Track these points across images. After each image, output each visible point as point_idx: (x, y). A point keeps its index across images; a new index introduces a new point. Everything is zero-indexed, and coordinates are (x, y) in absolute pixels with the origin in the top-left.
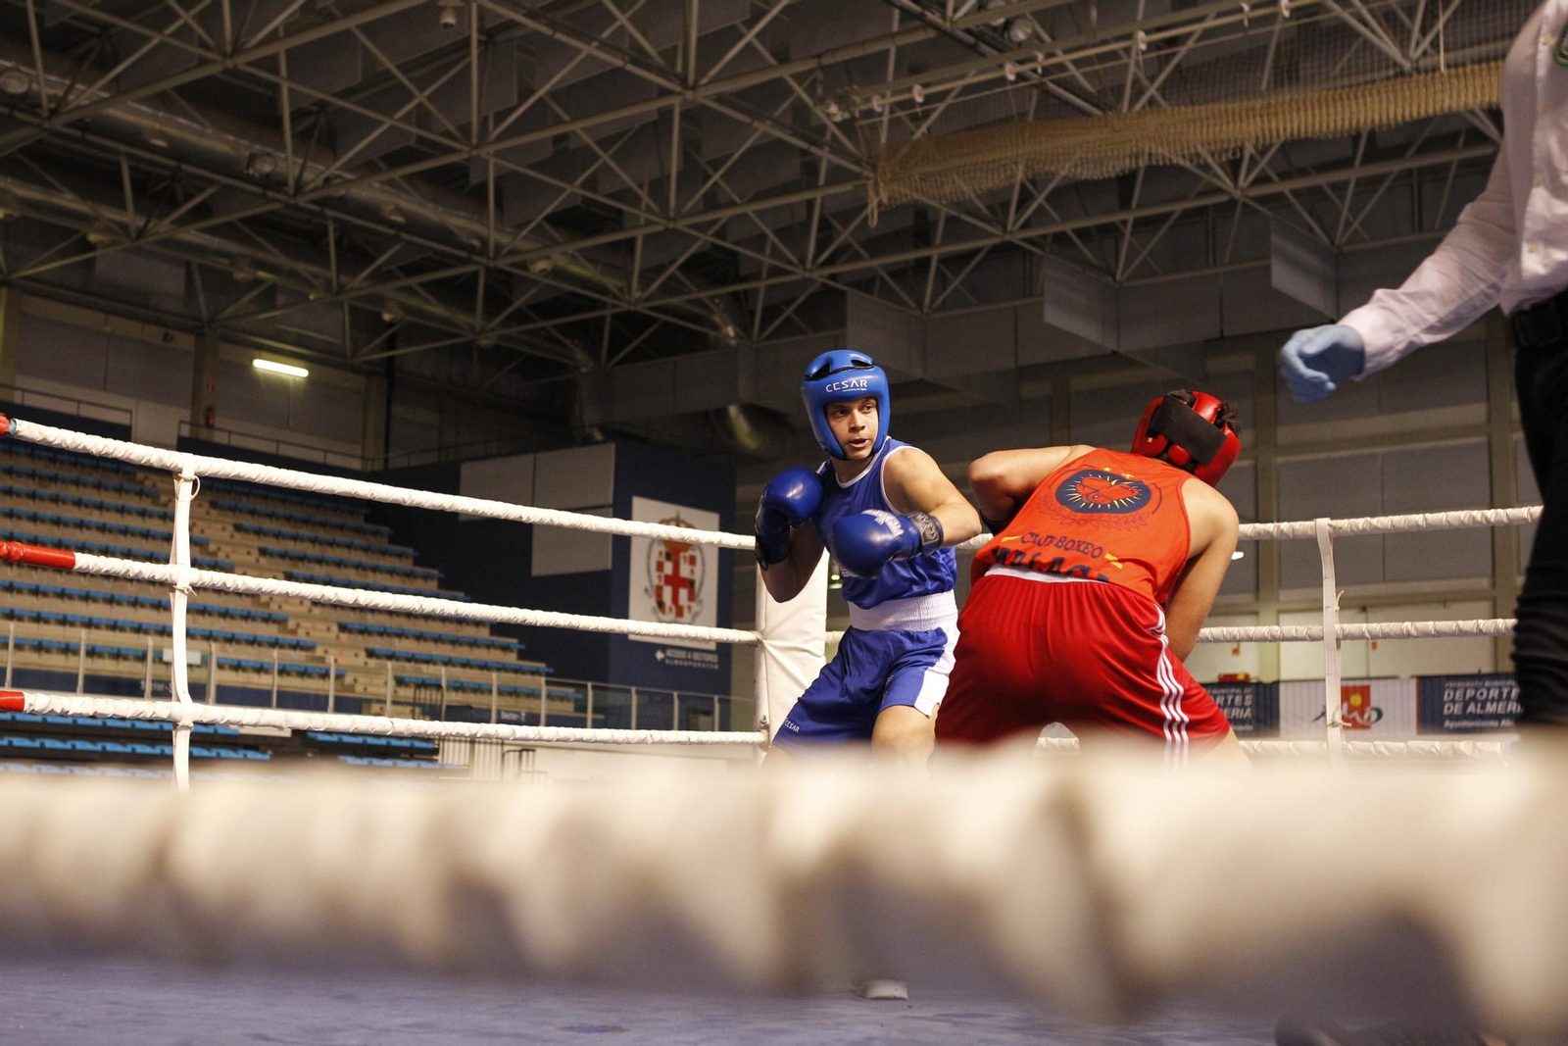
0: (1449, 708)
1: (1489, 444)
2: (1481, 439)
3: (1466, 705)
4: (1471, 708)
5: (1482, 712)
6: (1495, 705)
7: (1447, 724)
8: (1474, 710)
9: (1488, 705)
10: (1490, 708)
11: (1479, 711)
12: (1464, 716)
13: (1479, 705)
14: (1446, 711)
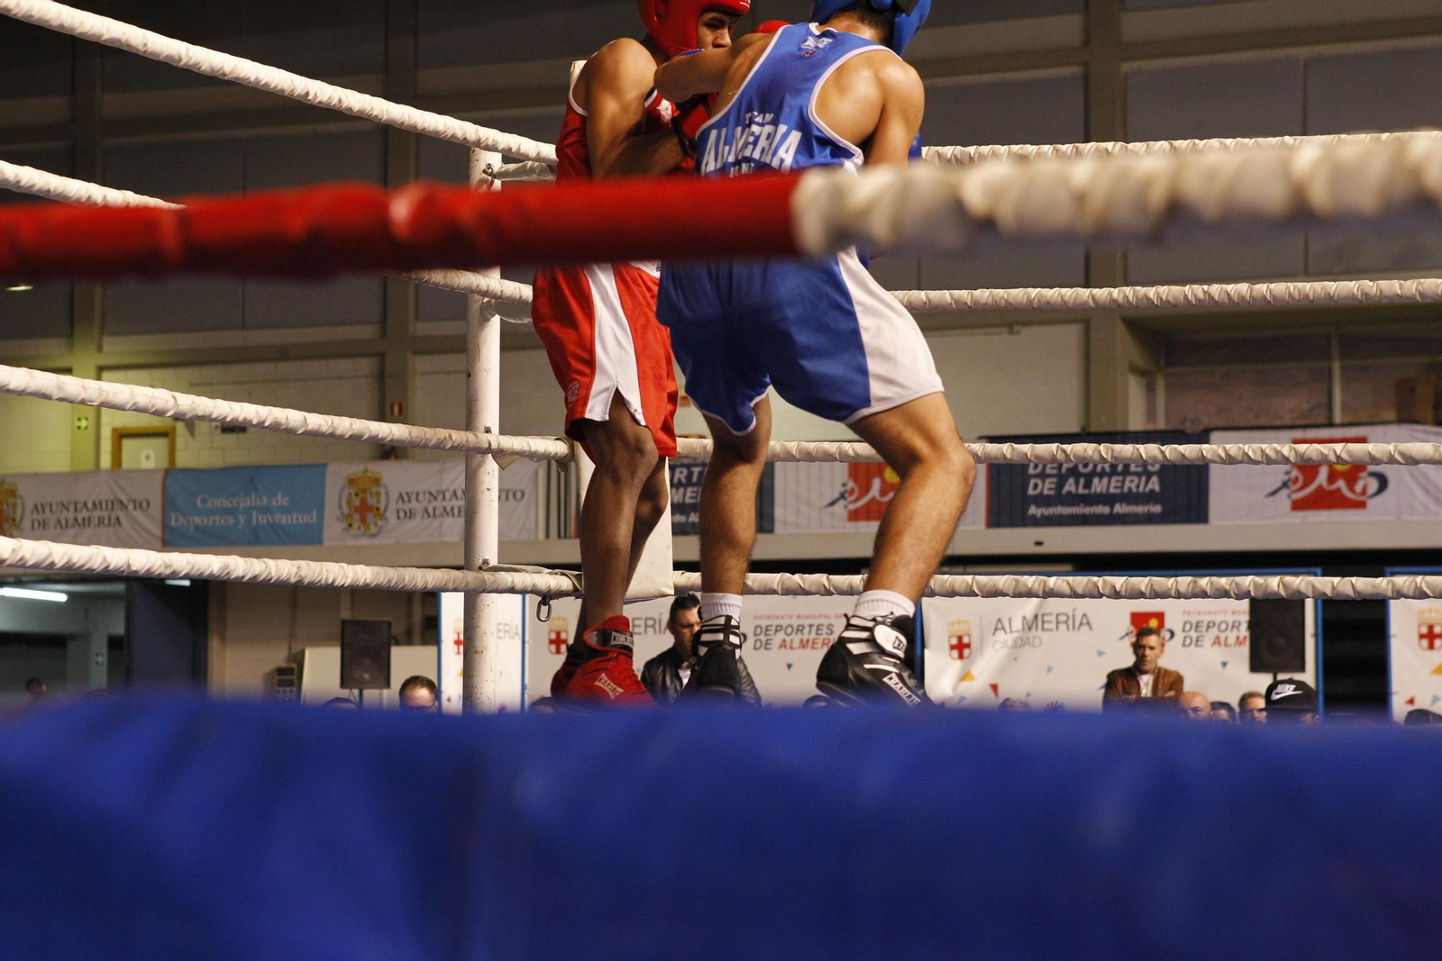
0: (1036, 486)
1: (1086, 78)
2: (1076, 70)
3: (1062, 480)
4: (1070, 486)
5: (1086, 492)
6: (1105, 480)
7: (1033, 510)
8: (1073, 489)
9: (1096, 480)
10: (1099, 486)
11: (1081, 491)
12: (1060, 498)
13: (1082, 481)
14: (1031, 492)
